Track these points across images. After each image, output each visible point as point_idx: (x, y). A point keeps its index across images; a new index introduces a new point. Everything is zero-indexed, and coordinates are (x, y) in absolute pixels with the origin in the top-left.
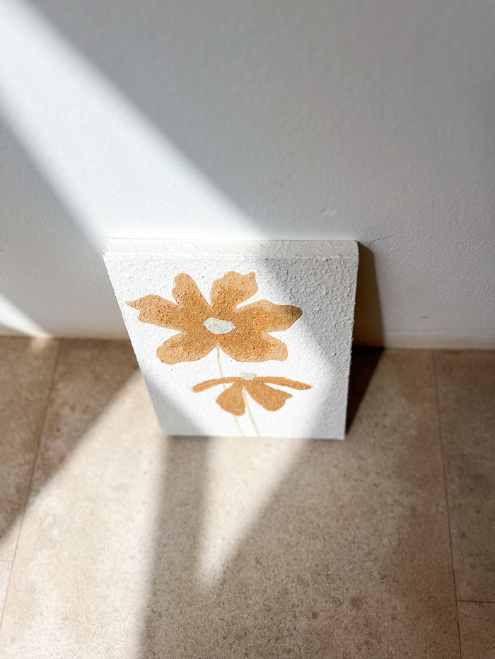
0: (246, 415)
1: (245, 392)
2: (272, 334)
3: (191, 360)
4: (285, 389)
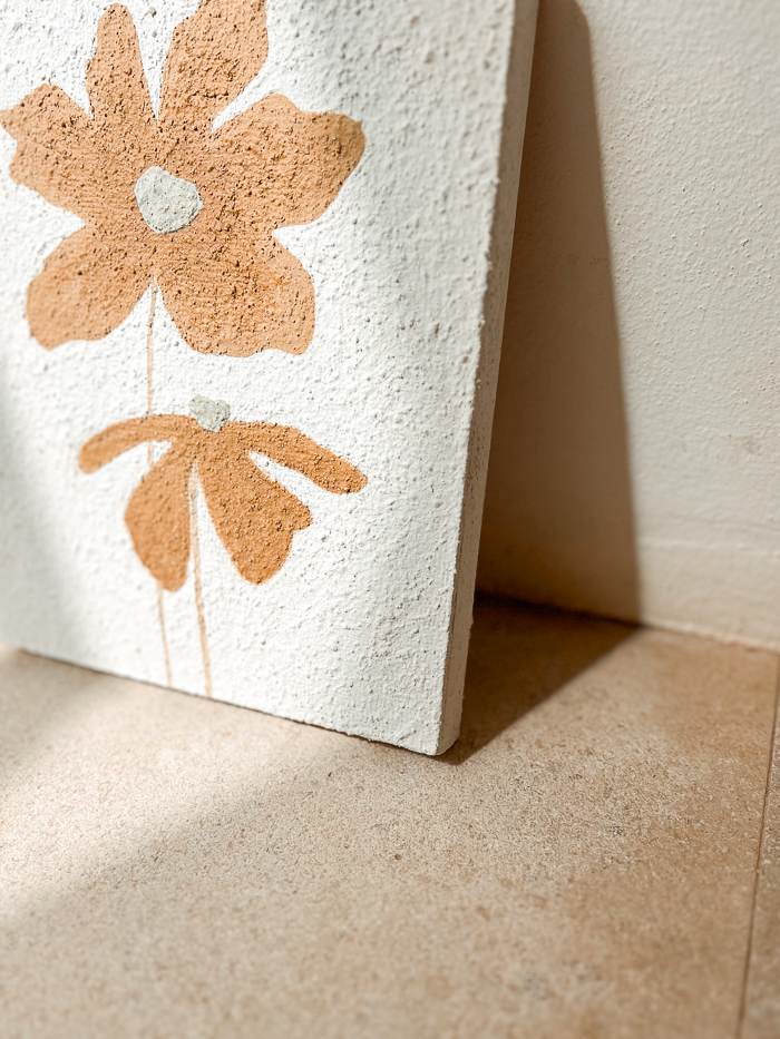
0: (188, 589)
1: (196, 483)
2: (284, 235)
3: (91, 336)
4: (295, 483)
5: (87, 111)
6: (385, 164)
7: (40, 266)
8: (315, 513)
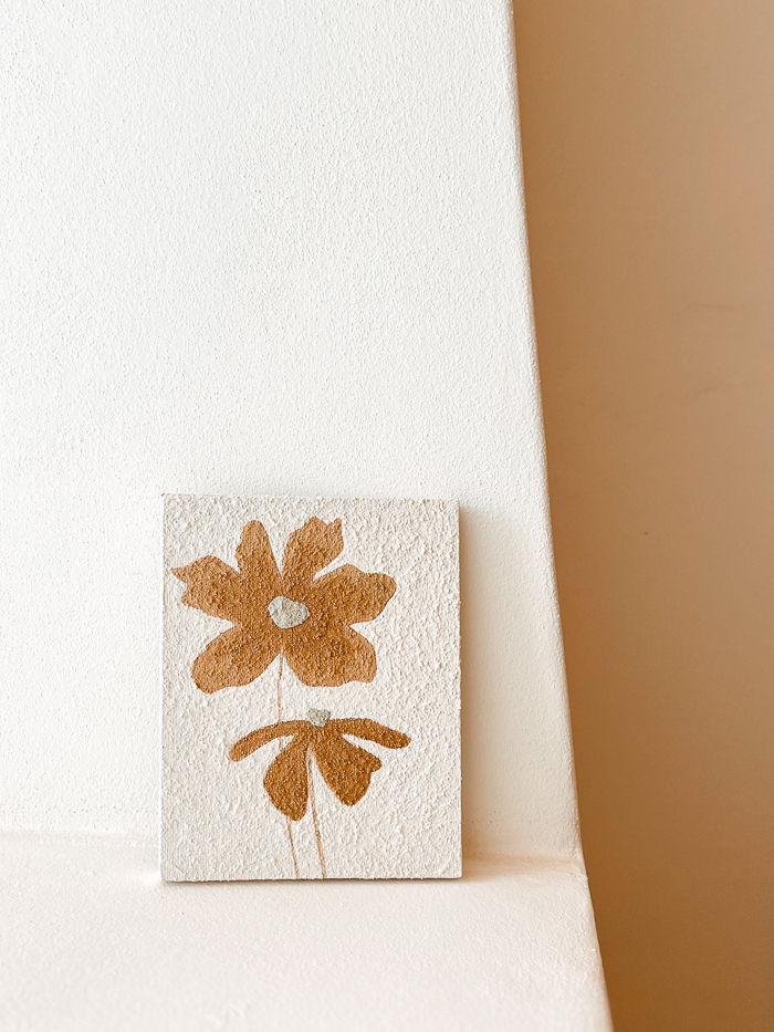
0: (308, 817)
2: (357, 627)
3: (239, 684)
4: (371, 747)
5: (237, 569)
6: (407, 595)
7: (204, 648)
8: (383, 762)
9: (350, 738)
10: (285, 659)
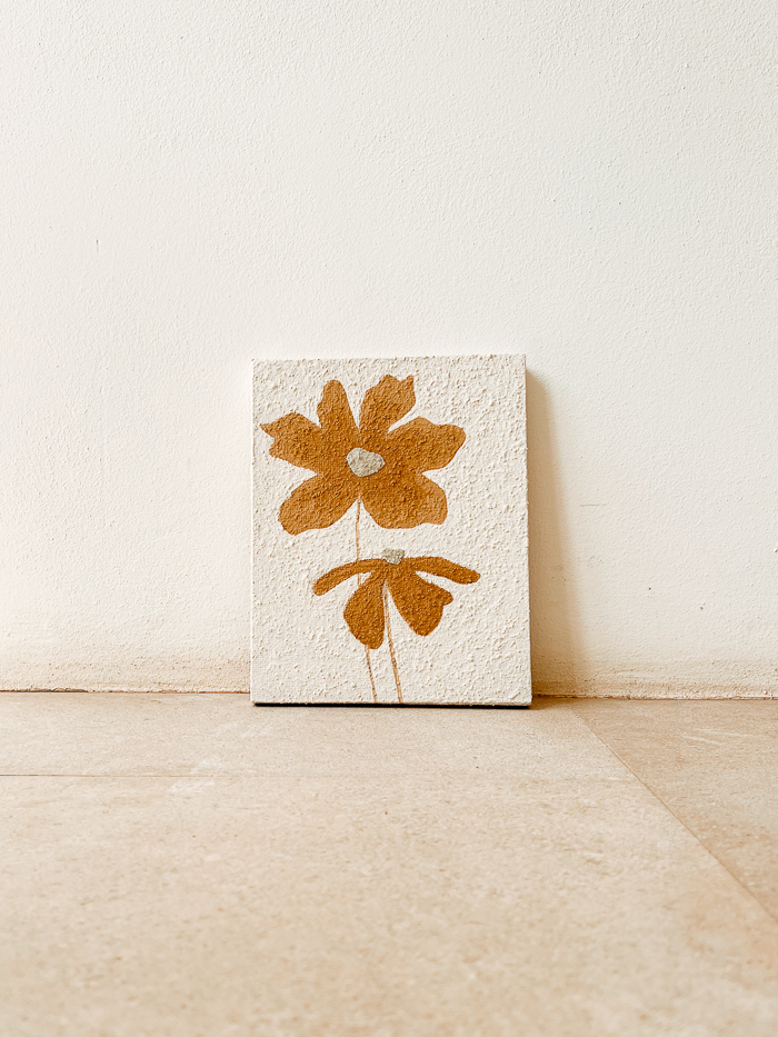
0: (385, 646)
1: (387, 591)
2: (429, 474)
3: (321, 526)
4: (443, 583)
5: (318, 424)
6: (477, 443)
7: (290, 495)
8: (454, 596)
9: (423, 575)
10: (362, 505)
